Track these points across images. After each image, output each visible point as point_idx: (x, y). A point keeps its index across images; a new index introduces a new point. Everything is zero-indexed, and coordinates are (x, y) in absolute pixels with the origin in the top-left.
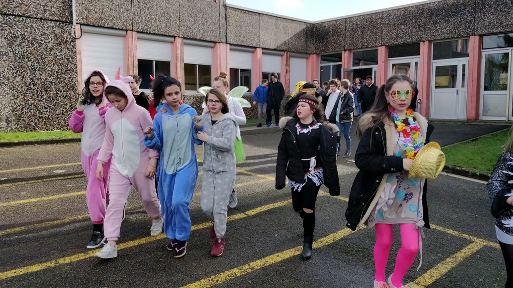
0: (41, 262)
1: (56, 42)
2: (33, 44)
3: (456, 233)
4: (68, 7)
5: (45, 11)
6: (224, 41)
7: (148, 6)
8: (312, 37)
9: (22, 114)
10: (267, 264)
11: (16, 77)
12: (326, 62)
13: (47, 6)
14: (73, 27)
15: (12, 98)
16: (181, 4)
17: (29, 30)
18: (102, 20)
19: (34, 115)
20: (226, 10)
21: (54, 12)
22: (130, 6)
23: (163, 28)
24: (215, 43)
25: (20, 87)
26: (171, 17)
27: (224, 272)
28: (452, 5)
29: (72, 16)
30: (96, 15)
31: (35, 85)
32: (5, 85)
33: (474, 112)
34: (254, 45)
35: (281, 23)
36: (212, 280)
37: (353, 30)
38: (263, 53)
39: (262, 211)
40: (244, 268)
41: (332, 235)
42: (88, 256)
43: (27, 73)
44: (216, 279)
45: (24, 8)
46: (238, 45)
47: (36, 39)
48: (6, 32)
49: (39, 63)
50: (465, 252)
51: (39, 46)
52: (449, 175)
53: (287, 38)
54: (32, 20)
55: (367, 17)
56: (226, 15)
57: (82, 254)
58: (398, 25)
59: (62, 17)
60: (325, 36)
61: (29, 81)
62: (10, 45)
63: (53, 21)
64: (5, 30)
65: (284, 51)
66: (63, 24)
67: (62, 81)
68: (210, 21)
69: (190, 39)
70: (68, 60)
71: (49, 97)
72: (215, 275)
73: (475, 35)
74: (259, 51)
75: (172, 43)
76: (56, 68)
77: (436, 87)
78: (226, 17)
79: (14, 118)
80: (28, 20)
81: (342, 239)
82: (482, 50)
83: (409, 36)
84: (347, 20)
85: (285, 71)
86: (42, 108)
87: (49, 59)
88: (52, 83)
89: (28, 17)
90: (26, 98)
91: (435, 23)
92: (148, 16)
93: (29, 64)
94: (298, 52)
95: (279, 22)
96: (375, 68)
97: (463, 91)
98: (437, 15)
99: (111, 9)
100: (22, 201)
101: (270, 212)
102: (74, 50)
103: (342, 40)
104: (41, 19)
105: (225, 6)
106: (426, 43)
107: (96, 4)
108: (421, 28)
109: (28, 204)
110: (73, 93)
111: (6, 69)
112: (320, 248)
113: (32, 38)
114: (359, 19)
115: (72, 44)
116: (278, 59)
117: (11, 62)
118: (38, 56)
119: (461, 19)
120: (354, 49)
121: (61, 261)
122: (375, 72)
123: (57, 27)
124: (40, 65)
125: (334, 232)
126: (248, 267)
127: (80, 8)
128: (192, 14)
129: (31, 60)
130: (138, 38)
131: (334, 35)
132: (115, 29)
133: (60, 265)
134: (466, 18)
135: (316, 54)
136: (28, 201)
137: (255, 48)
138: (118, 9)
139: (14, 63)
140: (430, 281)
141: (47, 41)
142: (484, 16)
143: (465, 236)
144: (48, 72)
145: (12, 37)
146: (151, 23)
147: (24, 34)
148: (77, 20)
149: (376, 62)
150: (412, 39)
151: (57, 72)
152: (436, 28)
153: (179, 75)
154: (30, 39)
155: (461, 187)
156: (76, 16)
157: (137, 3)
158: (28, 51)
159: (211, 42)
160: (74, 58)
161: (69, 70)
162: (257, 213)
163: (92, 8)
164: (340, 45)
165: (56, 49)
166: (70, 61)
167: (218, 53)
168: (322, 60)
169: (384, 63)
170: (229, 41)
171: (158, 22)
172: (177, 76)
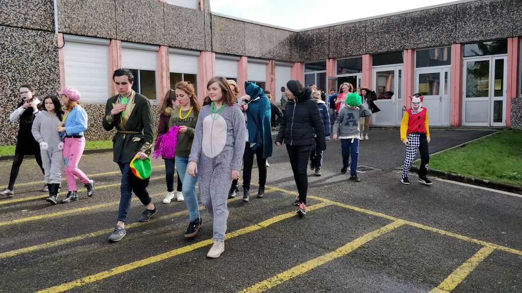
0: (66, 282)
1: (38, 52)
2: (13, 54)
3: (466, 238)
4: (49, 16)
5: (26, 19)
6: (210, 49)
7: (133, 14)
8: (296, 45)
9: (2, 127)
10: (294, 275)
12: (311, 70)
13: (28, 15)
14: (55, 36)
16: (165, 12)
17: (9, 39)
18: (86, 28)
20: (211, 18)
21: (35, 20)
22: (114, 15)
23: (148, 36)
24: (201, 51)
26: (156, 25)
27: (254, 285)
28: (433, 14)
29: (54, 24)
30: (79, 24)
31: (15, 96)
33: (457, 118)
34: (240, 53)
35: (264, 29)
37: (336, 38)
38: (249, 62)
39: (274, 222)
40: (273, 280)
41: (349, 244)
42: (113, 274)
43: (8, 84)
45: (4, 16)
46: (224, 54)
47: (17, 49)
49: (20, 73)
50: (478, 257)
51: (20, 56)
53: (272, 47)
54: (12, 28)
55: (351, 26)
56: (211, 23)
57: (106, 272)
58: (381, 33)
59: (43, 26)
60: (308, 44)
61: (9, 92)
63: (35, 30)
65: (269, 59)
66: (45, 33)
67: (44, 92)
68: (195, 29)
69: (175, 47)
70: (50, 71)
72: (246, 288)
73: (456, 43)
74: (245, 59)
75: (157, 51)
76: (38, 78)
78: (211, 25)
80: (8, 29)
81: (360, 247)
82: (463, 58)
83: (393, 45)
84: (330, 28)
85: (270, 79)
87: (30, 69)
89: (8, 26)
90: (6, 110)
91: (417, 32)
92: (132, 25)
93: (10, 74)
94: (282, 61)
96: (359, 76)
97: (446, 98)
98: (419, 24)
99: (94, 17)
101: (283, 222)
102: (56, 60)
103: (326, 48)
104: (22, 28)
105: (210, 15)
106: (410, 51)
107: (79, 12)
108: (404, 37)
112: (341, 258)
113: (12, 48)
114: (343, 28)
115: (54, 54)
116: (263, 67)
118: (19, 66)
119: (442, 28)
120: (338, 57)
121: (87, 280)
122: (360, 80)
123: (38, 36)
124: (21, 76)
125: (350, 241)
127: (63, 16)
128: (177, 22)
129: (11, 71)
130: (122, 47)
131: (318, 43)
132: (99, 38)
133: (87, 284)
134: (448, 27)
135: (300, 62)
136: (31, 218)
137: (241, 56)
138: (101, 17)
140: (453, 286)
141: (28, 51)
142: (465, 25)
143: (475, 240)
146: (136, 31)
147: (4, 44)
148: (59, 29)
149: (360, 70)
150: (395, 47)
151: (39, 83)
152: (419, 37)
153: (165, 84)
154: (10, 49)
155: (460, 193)
156: (58, 24)
157: (121, 11)
158: (8, 61)
159: (196, 50)
160: (56, 68)
161: (51, 81)
162: (271, 225)
163: (75, 16)
164: (324, 53)
165: (38, 59)
166: (52, 71)
167: (204, 61)
168: (306, 68)
169: (368, 71)
170: (214, 49)
171: (142, 31)
172: (163, 85)
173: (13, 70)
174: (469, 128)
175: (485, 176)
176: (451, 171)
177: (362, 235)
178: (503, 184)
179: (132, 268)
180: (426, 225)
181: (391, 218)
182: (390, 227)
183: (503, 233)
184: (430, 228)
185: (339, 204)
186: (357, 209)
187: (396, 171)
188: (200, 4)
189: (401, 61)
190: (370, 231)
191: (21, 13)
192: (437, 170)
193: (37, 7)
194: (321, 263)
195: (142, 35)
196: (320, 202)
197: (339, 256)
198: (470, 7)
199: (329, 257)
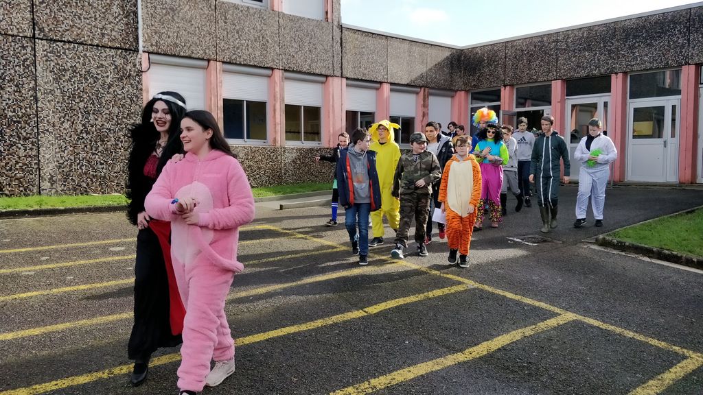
0: (90, 372)
1: (116, 76)
2: (86, 79)
3: (663, 345)
4: (132, 30)
5: (103, 35)
6: (339, 74)
7: (238, 27)
8: (459, 68)
9: (70, 171)
10: (394, 383)
11: (64, 122)
12: (479, 102)
13: (106, 29)
14: (139, 56)
15: (57, 150)
16: (281, 25)
17: (81, 61)
18: (177, 46)
19: (86, 173)
20: (342, 32)
21: (114, 36)
22: (213, 28)
23: (256, 56)
24: (327, 76)
25: (69, 135)
26: (268, 42)
28: (656, 23)
29: (138, 41)
30: (169, 40)
31: (87, 133)
32: (50, 132)
33: (689, 172)
34: (379, 79)
35: (416, 49)
37: (516, 57)
38: (392, 90)
39: (387, 307)
40: (362, 387)
41: (485, 344)
43: (79, 117)
45: (76, 31)
46: (358, 80)
47: (91, 73)
48: (52, 64)
49: (93, 104)
50: (676, 372)
51: (95, 82)
52: (654, 261)
53: (425, 70)
54: (86, 47)
55: (536, 40)
56: (341, 39)
58: (579, 50)
59: (124, 43)
60: (477, 65)
61: (80, 127)
62: (57, 80)
63: (113, 48)
64: (51, 60)
65: (420, 87)
66: (126, 52)
67: (122, 128)
68: (320, 47)
69: (293, 71)
70: (131, 101)
71: (106, 150)
73: (689, 65)
74: (386, 87)
75: (269, 76)
76: (116, 110)
77: (634, 137)
78: (341, 41)
79: (59, 177)
80: (81, 48)
81: (499, 349)
82: (700, 86)
83: (595, 66)
84: (507, 44)
85: (422, 114)
86: (97, 164)
87: (106, 98)
88: (110, 130)
89: (81, 43)
90: (76, 150)
91: (632, 48)
92: (237, 41)
93: (82, 105)
94: (439, 89)
95: (414, 48)
96: (547, 110)
97: (673, 143)
98: (635, 37)
99: (188, 32)
100: (67, 289)
101: (398, 309)
102: (140, 86)
103: (500, 70)
104: (98, 46)
105: (341, 27)
106: (620, 75)
107: (169, 26)
108: (612, 55)
109: (75, 293)
111: (51, 112)
112: (468, 362)
113: (86, 72)
114: (525, 44)
115: (137, 79)
116: (412, 97)
117: (58, 102)
118: (93, 95)
119: (669, 42)
120: (517, 84)
121: (117, 371)
123: (118, 57)
125: (488, 340)
126: (367, 386)
127: (149, 31)
128: (296, 38)
129: (83, 101)
130: (223, 71)
131: (489, 65)
132: (193, 58)
133: (116, 376)
134: (677, 41)
135: (465, 90)
136: (75, 288)
137: (381, 83)
138: (197, 31)
139: (62, 103)
141: (105, 75)
143: (677, 348)
144: (105, 117)
145: (59, 69)
146: (242, 50)
147: (75, 66)
148: (144, 47)
149: (548, 102)
150: (599, 70)
151: (117, 116)
152: (633, 55)
153: (278, 120)
154: (83, 72)
155: (671, 279)
156: (143, 41)
157: (224, 24)
158: (79, 88)
159: (321, 75)
160: (139, 98)
161: (132, 113)
162: (381, 311)
163: (164, 31)
164: (498, 78)
165: (117, 85)
166: (134, 101)
167: (331, 90)
168: (474, 98)
169: (559, 104)
170: (344, 73)
171: (250, 49)
172: (275, 121)
173: (85, 100)
176: (663, 247)
177: (507, 332)
180: (607, 323)
181: (557, 310)
182: (552, 322)
184: (611, 328)
185: (486, 288)
186: (509, 295)
187: (582, 245)
188: (327, 13)
189: (607, 89)
190: (521, 328)
191: (97, 28)
192: (643, 245)
193: (117, 20)
194: (437, 368)
196: (459, 283)
197: (466, 359)
199: (450, 360)
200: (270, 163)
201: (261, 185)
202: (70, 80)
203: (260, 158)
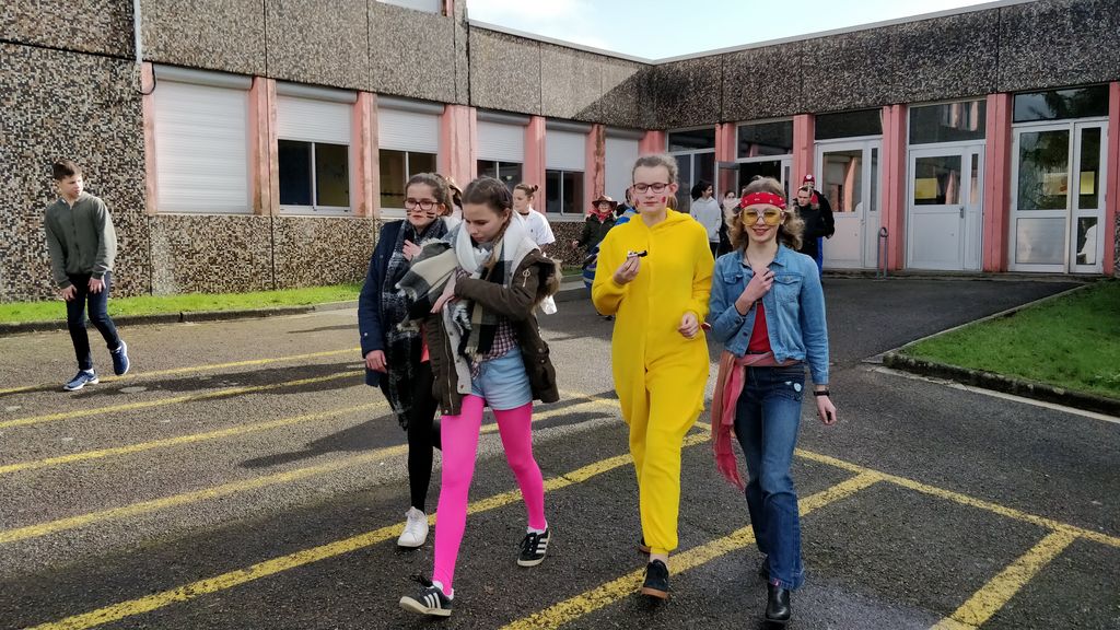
0: (154, 592)
1: (98, 101)
2: (46, 105)
3: (1013, 513)
4: (124, 25)
5: (74, 31)
6: (465, 101)
7: (301, 23)
8: (650, 93)
9: (21, 261)
11: (8, 178)
12: (682, 147)
13: (79, 22)
14: (136, 68)
16: (371, 20)
17: (37, 74)
18: (201, 52)
20: (468, 33)
21: (94, 34)
22: (261, 24)
23: (332, 70)
24: (445, 104)
25: (18, 200)
26: (351, 48)
27: (555, 604)
28: (949, 29)
29: (134, 43)
30: (187, 42)
33: (997, 254)
34: (529, 110)
35: (583, 61)
36: (535, 622)
37: (738, 79)
38: (548, 128)
39: (600, 471)
40: (596, 596)
42: (253, 576)
43: (34, 170)
44: (542, 621)
45: (27, 24)
46: (494, 110)
47: (54, 95)
49: (60, 148)
50: (1041, 553)
51: (61, 110)
52: (971, 389)
53: (599, 96)
54: (44, 51)
55: (770, 52)
56: (468, 44)
57: (240, 572)
58: (835, 69)
59: (111, 46)
60: (677, 90)
61: (38, 187)
63: (92, 54)
65: (591, 123)
66: (114, 61)
67: (110, 189)
68: (434, 58)
69: (392, 96)
70: (124, 142)
72: (538, 612)
73: (998, 93)
74: (540, 123)
75: (352, 104)
76: (99, 158)
77: (918, 202)
78: (468, 48)
80: (36, 52)
82: (1013, 125)
83: (860, 94)
84: (725, 58)
85: (594, 166)
87: (82, 139)
89: (37, 45)
90: (31, 226)
91: (914, 66)
92: (300, 46)
93: (39, 149)
94: (620, 127)
96: (786, 160)
97: (974, 212)
98: (918, 50)
99: (219, 29)
101: (618, 473)
102: (138, 119)
103: (715, 99)
104: (65, 49)
105: (467, 26)
106: (896, 108)
107: (186, 18)
108: (885, 77)
109: (86, 464)
110: (136, 215)
112: (742, 550)
113: (45, 93)
114: (752, 57)
115: (134, 106)
116: (580, 140)
118: (58, 132)
119: (968, 58)
120: (741, 120)
121: (198, 588)
122: (787, 169)
123: (100, 68)
124: (62, 153)
126: (602, 593)
127: (152, 26)
128: (396, 42)
129: (42, 142)
130: (278, 94)
131: (697, 90)
132: (228, 73)
133: (199, 597)
134: (980, 57)
135: (660, 130)
137: (531, 116)
138: (234, 28)
139: (5, 147)
140: (984, 615)
141: (79, 99)
142: (1017, 52)
143: (1034, 518)
146: (308, 60)
147: (27, 83)
148: (145, 53)
150: (865, 100)
151: (100, 168)
152: (916, 77)
153: (368, 175)
154: (41, 94)
155: (1002, 416)
156: (143, 43)
157: (277, 16)
158: (35, 121)
159: (436, 102)
160: (137, 138)
161: (127, 164)
162: (593, 477)
163: (178, 26)
164: (710, 111)
165: (99, 117)
166: (129, 143)
167: (452, 126)
168: (672, 143)
169: (805, 151)
170: (474, 100)
171: (321, 59)
172: (363, 176)
173: (46, 141)
174: (1024, 277)
175: (1058, 380)
178: (1095, 397)
179: (294, 564)
180: (927, 483)
181: (853, 467)
182: (849, 486)
183: (1095, 502)
184: (936, 491)
187: (863, 368)
188: (444, 2)
189: (876, 129)
191: (64, 19)
192: (953, 366)
193: (98, 7)
195: (320, 68)
196: (699, 431)
197: (738, 547)
198: (1029, 15)
199: (716, 548)
200: (357, 245)
201: (342, 281)
202: (18, 107)
203: (340, 236)
